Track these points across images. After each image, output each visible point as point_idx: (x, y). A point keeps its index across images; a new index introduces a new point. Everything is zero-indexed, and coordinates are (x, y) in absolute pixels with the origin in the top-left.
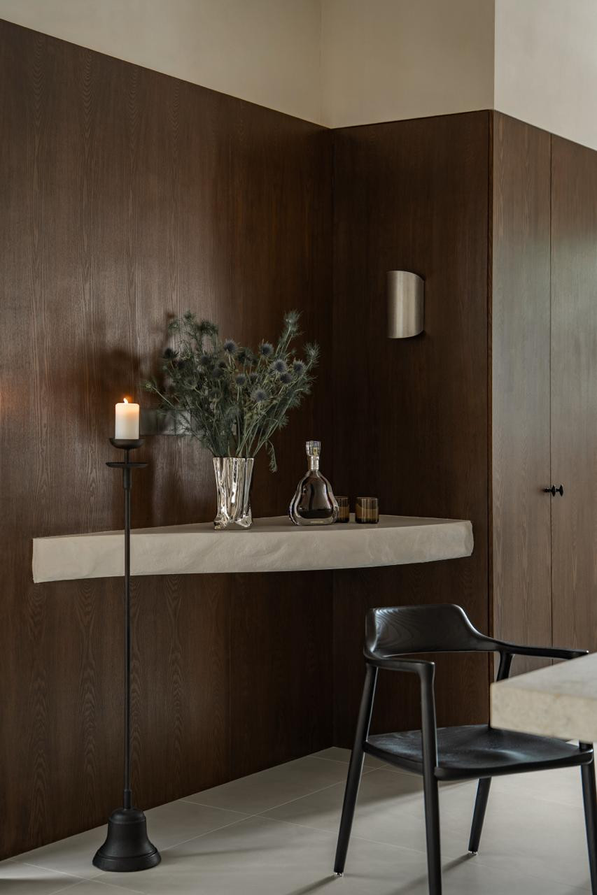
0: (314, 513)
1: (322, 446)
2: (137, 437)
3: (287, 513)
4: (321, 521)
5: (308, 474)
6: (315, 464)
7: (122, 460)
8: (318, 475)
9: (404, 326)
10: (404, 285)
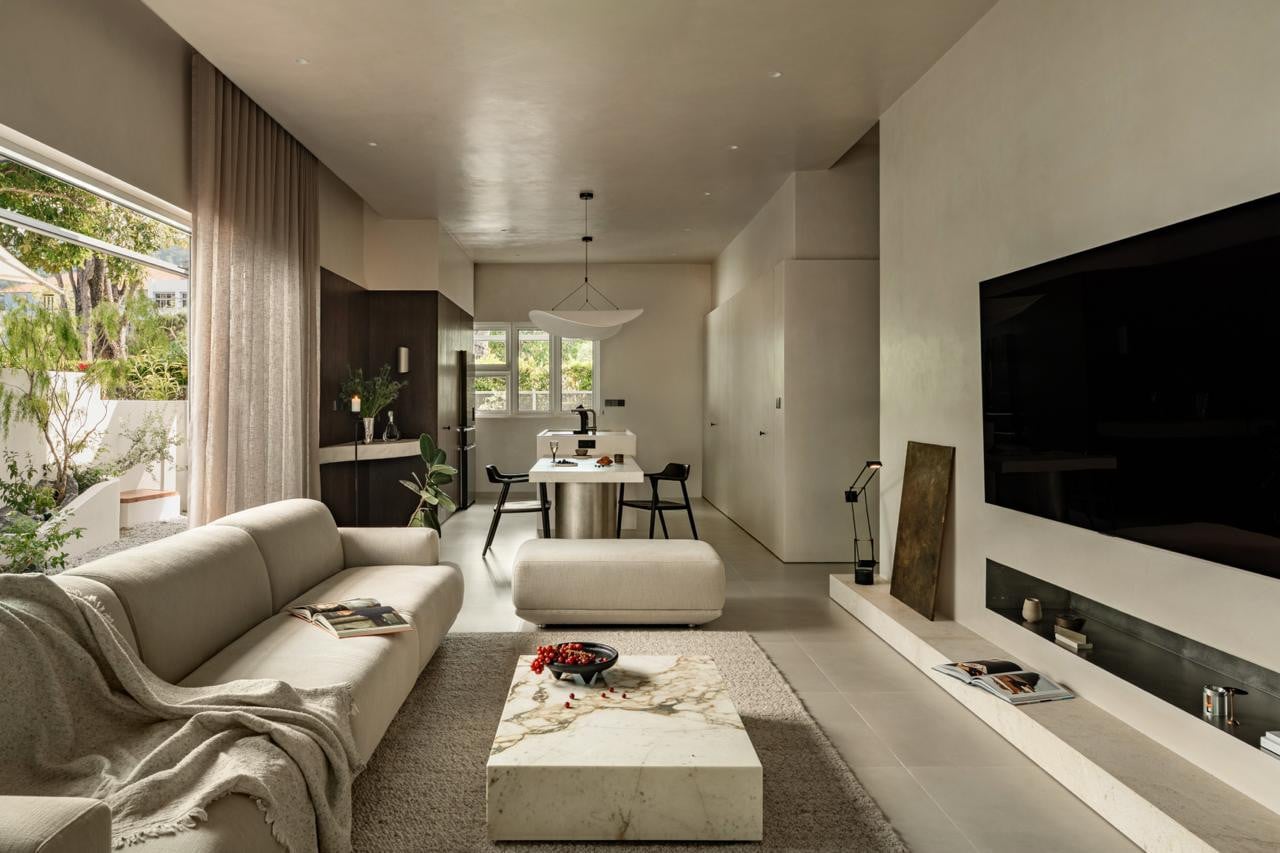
0: (391, 437)
3: (381, 436)
5: (389, 423)
6: (391, 420)
8: (392, 424)
9: (404, 368)
10: (404, 352)
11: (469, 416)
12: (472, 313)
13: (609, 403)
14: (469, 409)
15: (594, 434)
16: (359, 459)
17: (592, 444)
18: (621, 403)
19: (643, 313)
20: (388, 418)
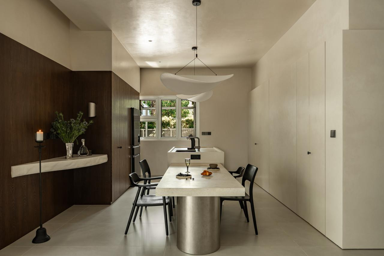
0: (84, 154)
1: (85, 140)
2: (43, 140)
3: (77, 154)
4: (85, 156)
5: (82, 146)
6: (84, 144)
7: (39, 146)
8: (84, 146)
9: (92, 114)
10: (92, 106)
11: (136, 140)
12: (138, 90)
13: (204, 133)
14: (136, 136)
15: (199, 150)
16: (42, 171)
17: (198, 157)
18: (209, 134)
19: (233, 76)
20: (82, 143)
